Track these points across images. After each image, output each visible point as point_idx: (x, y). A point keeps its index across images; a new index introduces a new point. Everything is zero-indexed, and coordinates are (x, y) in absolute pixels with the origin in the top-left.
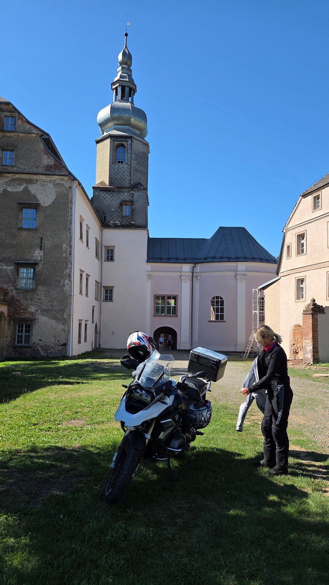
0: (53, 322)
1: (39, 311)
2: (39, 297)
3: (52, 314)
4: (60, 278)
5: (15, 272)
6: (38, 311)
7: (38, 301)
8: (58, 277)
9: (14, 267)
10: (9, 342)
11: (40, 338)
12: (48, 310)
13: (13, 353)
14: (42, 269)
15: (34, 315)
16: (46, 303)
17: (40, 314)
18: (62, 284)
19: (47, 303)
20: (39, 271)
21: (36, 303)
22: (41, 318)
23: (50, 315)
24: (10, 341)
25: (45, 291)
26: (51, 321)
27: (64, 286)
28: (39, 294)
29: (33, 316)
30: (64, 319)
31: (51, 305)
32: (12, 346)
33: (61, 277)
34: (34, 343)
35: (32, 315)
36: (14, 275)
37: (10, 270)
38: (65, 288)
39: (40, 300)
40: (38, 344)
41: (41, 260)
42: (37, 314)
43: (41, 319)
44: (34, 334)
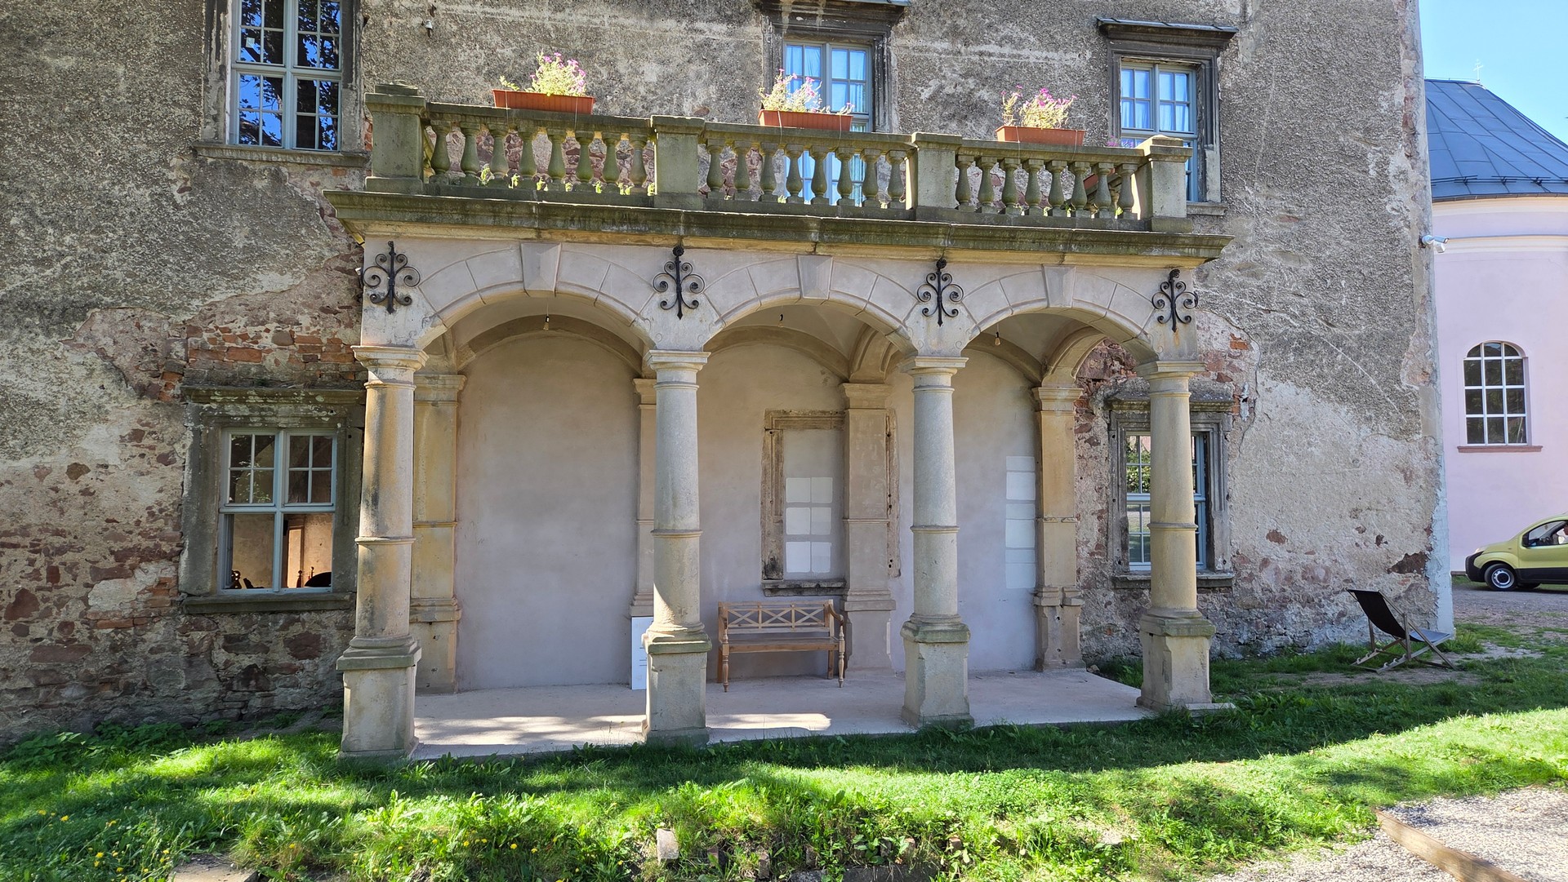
0: (1337, 418)
1: (1254, 345)
2: (1250, 255)
3: (1332, 365)
4: (1359, 134)
5: (1097, 90)
6: (1245, 346)
7: (1241, 285)
8: (1346, 131)
9: (1088, 55)
10: (1092, 554)
11: (1270, 525)
12: (1307, 342)
13: (1121, 623)
14: (1255, 77)
15: (1228, 372)
16: (1292, 297)
17: (1260, 366)
18: (1372, 173)
19: (1295, 294)
20: (1239, 89)
21: (1232, 296)
22: (1269, 390)
23: (1320, 376)
24: (1098, 546)
25: (1281, 218)
26: (1326, 409)
27: (1384, 189)
28: (1249, 240)
29: (1221, 378)
30: (1404, 401)
31: (1319, 308)
32: (1114, 580)
33: (1367, 130)
34: (1241, 558)
35: (1213, 375)
36: (1093, 109)
37: (1068, 70)
38: (1394, 205)
39: (1255, 275)
40: (1265, 562)
41: (1245, 20)
42: (1242, 365)
43: (1268, 396)
44: (1235, 495)
